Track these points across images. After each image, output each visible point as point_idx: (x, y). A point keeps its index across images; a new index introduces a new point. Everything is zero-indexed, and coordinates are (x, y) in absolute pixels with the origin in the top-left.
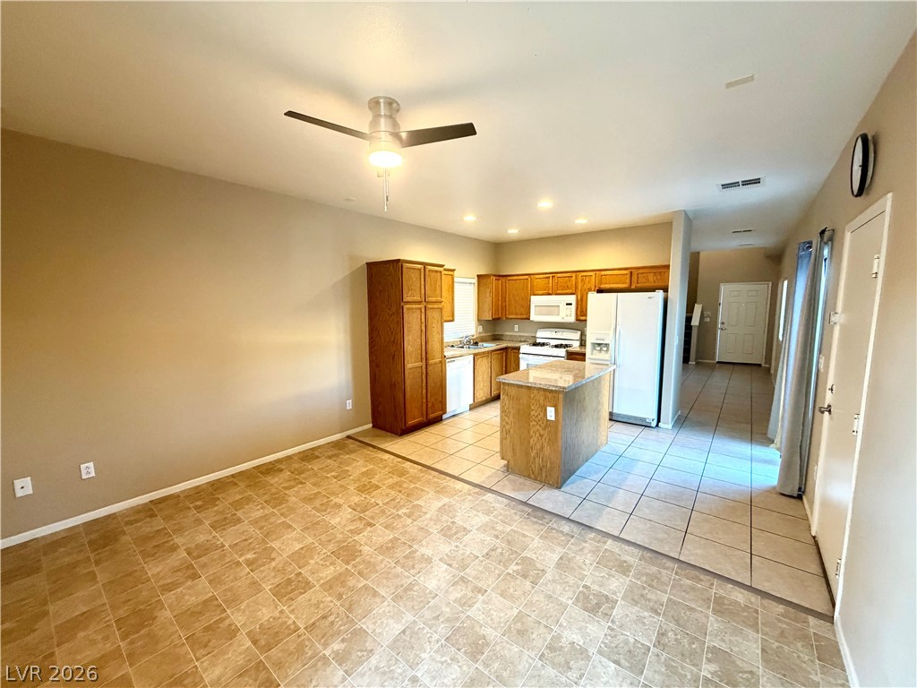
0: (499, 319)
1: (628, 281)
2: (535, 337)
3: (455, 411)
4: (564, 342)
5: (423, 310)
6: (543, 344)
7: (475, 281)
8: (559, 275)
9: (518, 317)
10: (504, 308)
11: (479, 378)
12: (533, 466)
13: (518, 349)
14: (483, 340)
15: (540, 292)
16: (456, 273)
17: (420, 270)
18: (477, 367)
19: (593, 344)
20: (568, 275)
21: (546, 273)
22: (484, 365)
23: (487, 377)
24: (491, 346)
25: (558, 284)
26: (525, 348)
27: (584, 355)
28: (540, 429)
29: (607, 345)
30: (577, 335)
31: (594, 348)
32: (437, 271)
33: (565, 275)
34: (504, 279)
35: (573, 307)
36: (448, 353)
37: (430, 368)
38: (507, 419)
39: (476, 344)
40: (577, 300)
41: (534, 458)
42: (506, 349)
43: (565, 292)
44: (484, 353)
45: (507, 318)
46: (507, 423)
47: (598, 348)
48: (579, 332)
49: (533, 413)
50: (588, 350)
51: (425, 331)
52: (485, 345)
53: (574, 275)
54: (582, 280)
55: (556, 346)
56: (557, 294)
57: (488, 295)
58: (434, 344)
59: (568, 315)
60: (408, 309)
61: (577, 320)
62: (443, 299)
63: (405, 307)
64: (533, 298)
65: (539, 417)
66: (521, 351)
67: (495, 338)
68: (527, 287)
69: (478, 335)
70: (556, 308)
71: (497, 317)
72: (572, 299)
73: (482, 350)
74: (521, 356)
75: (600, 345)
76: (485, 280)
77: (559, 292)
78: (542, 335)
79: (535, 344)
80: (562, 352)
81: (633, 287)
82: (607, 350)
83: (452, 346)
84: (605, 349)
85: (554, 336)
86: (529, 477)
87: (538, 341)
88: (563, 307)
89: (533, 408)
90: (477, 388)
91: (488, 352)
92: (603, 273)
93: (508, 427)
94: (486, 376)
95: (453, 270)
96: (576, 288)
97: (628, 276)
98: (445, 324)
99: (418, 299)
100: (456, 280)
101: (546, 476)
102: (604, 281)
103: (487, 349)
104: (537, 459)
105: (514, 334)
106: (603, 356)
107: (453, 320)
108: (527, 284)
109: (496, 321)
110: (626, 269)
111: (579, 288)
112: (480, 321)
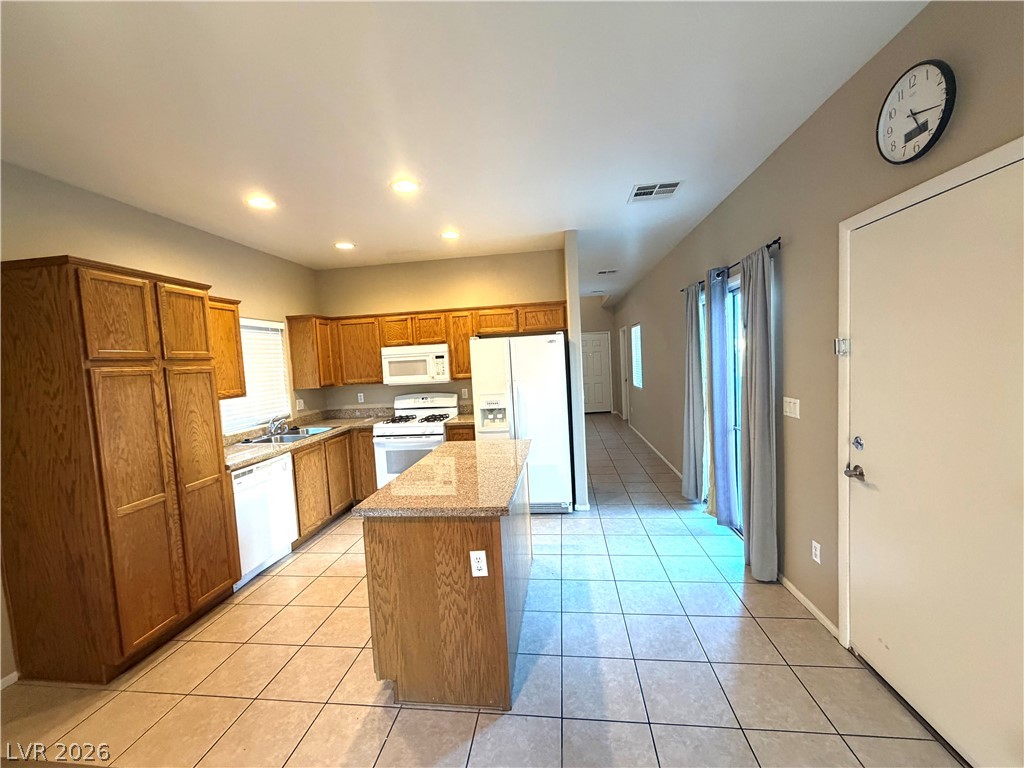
0: (332, 385)
1: (515, 323)
2: (393, 409)
3: (261, 565)
4: (437, 412)
5: (159, 378)
6: (407, 419)
7: (283, 326)
8: (421, 316)
9: (363, 380)
10: (339, 368)
11: (306, 491)
12: (451, 678)
13: (370, 429)
14: (308, 422)
15: (395, 342)
16: (242, 309)
17: (141, 288)
18: (300, 474)
19: (484, 411)
20: (434, 315)
21: (401, 314)
22: (313, 466)
23: (320, 484)
24: (321, 431)
25: (419, 329)
26: (380, 428)
27: (472, 427)
28: (460, 599)
29: (503, 411)
30: (452, 401)
31: (485, 417)
32: (192, 297)
33: (429, 316)
34: (334, 324)
35: (446, 359)
36: (233, 458)
37: (187, 501)
38: (383, 592)
39: (295, 430)
40: (450, 351)
41: (452, 661)
42: (349, 432)
43: (431, 340)
44: (311, 446)
45: (344, 384)
46: (386, 601)
47: (491, 416)
48: (456, 396)
49: (439, 570)
50: (477, 419)
51: (169, 420)
52: (312, 430)
53: (442, 316)
54: (454, 323)
55: (427, 419)
56: (419, 344)
57: (309, 349)
58: (196, 445)
59: (440, 373)
60: (105, 377)
61: (453, 378)
62: (211, 354)
63: (98, 372)
64: (385, 351)
65: (455, 575)
66: (376, 432)
67: (327, 417)
68: (374, 335)
69: (297, 416)
70: (423, 363)
71: (328, 382)
72: (443, 349)
73: (307, 442)
74: (375, 440)
75: (491, 412)
76: (301, 325)
77: (422, 340)
78: (402, 405)
79: (394, 420)
80: (438, 427)
81: (521, 331)
82: (504, 417)
83: (247, 441)
84: (500, 416)
85: (421, 403)
86: (443, 701)
87: (398, 414)
88: (431, 361)
89: (439, 558)
90: (304, 508)
91: (319, 443)
92: (481, 312)
93: (388, 609)
94: (318, 484)
95: (236, 303)
96: (447, 334)
97: (514, 316)
98: (222, 403)
99: (142, 352)
100: (243, 322)
101: (481, 689)
102: (484, 324)
103: (316, 439)
104: (458, 662)
105: (359, 407)
106: (498, 425)
107: (243, 394)
108: (373, 329)
109: (326, 389)
110: (510, 307)
111: (452, 332)
112: (298, 391)
